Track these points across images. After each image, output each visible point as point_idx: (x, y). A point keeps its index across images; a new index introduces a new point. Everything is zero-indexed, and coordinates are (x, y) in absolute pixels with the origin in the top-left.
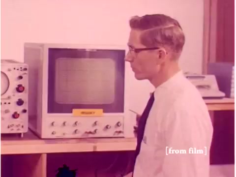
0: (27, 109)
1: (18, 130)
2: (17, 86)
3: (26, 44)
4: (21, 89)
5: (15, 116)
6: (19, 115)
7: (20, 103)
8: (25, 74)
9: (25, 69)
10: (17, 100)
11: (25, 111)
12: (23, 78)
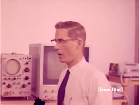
1: (26, 94)
2: (25, 69)
3: (30, 45)
4: (27, 70)
5: (24, 86)
6: (26, 85)
7: (27, 78)
8: (30, 61)
9: (30, 58)
10: (25, 77)
12: (29, 64)
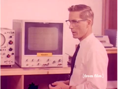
0: (14, 53)
1: (10, 63)
2: (9, 41)
3: (13, 20)
4: (11, 43)
5: (8, 56)
6: (10, 56)
7: (11, 50)
8: (13, 35)
9: (13, 33)
10: (9, 49)
11: (13, 54)
